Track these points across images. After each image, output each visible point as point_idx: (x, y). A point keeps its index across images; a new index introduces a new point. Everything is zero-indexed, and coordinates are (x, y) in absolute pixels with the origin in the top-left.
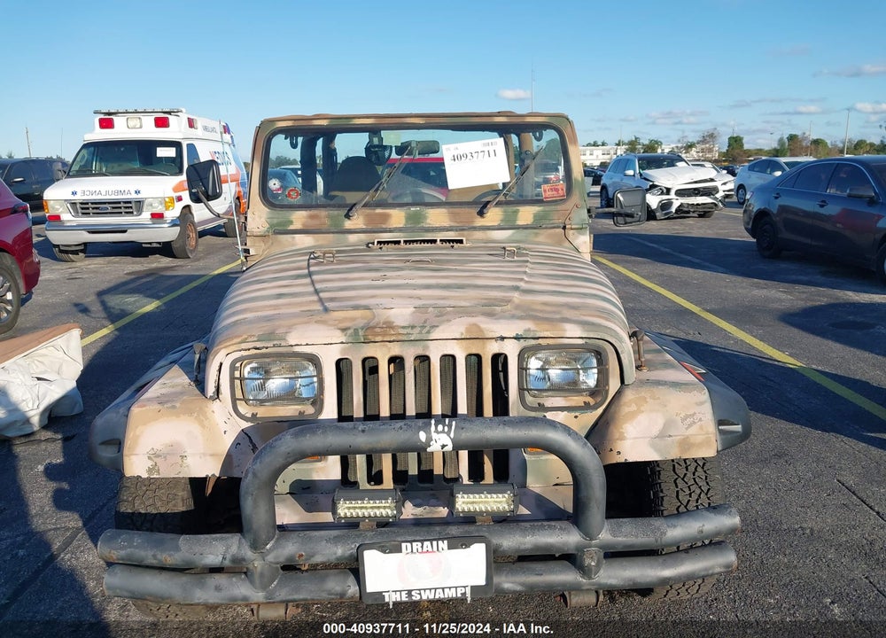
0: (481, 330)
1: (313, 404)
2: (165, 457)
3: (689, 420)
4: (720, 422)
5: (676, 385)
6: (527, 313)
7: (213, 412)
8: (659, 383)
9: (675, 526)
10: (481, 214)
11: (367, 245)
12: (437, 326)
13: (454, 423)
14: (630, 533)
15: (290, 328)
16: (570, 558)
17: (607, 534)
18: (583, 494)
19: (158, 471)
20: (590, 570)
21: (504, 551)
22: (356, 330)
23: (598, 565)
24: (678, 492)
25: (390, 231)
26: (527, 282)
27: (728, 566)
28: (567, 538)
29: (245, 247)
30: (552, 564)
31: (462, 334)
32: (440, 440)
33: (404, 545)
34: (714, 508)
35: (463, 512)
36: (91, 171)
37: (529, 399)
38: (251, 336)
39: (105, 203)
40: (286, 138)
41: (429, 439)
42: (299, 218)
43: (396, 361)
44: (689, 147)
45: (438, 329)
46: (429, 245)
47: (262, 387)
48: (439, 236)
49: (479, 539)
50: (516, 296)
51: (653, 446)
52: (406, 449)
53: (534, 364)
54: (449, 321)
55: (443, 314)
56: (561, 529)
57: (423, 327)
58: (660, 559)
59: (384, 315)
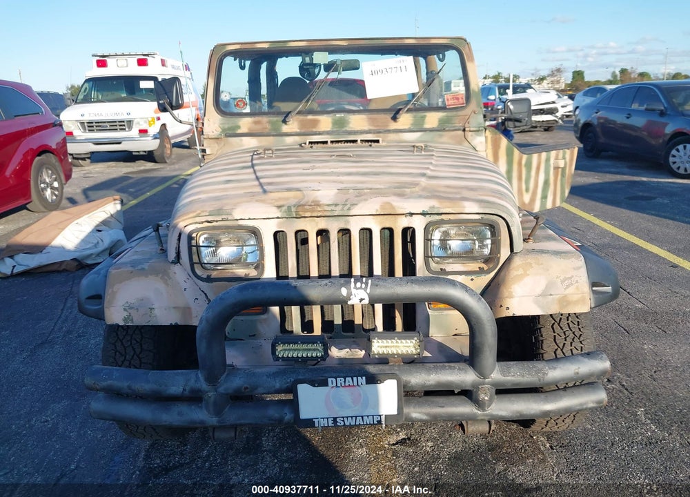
0: (393, 207)
1: (256, 268)
2: (137, 309)
3: (567, 282)
4: (594, 284)
5: (556, 253)
6: (433, 194)
7: (175, 273)
8: (542, 252)
9: (555, 368)
10: (394, 118)
11: (301, 145)
12: (356, 204)
13: (370, 281)
14: (517, 373)
15: (236, 205)
16: (467, 394)
17: (499, 374)
18: (478, 340)
19: (132, 320)
20: (484, 404)
21: (412, 386)
22: (289, 208)
23: (491, 400)
24: (555, 336)
25: (320, 134)
26: (432, 170)
27: (599, 402)
28: (464, 377)
29: (203, 148)
30: (452, 398)
31: (377, 210)
32: (358, 295)
33: (330, 380)
34: (588, 354)
35: (378, 354)
36: (91, 99)
37: (433, 265)
38: (203, 211)
39: (105, 122)
40: (235, 60)
41: (350, 294)
42: (245, 124)
43: (323, 233)
44: (541, 79)
45: (357, 207)
46: (352, 144)
47: (214, 254)
48: (359, 138)
49: (392, 376)
50: (423, 181)
51: (536, 302)
52: (332, 302)
53: (437, 235)
54: (366, 200)
55: (361, 195)
56: (459, 369)
57: (345, 205)
58: (542, 396)
59: (312, 196)
